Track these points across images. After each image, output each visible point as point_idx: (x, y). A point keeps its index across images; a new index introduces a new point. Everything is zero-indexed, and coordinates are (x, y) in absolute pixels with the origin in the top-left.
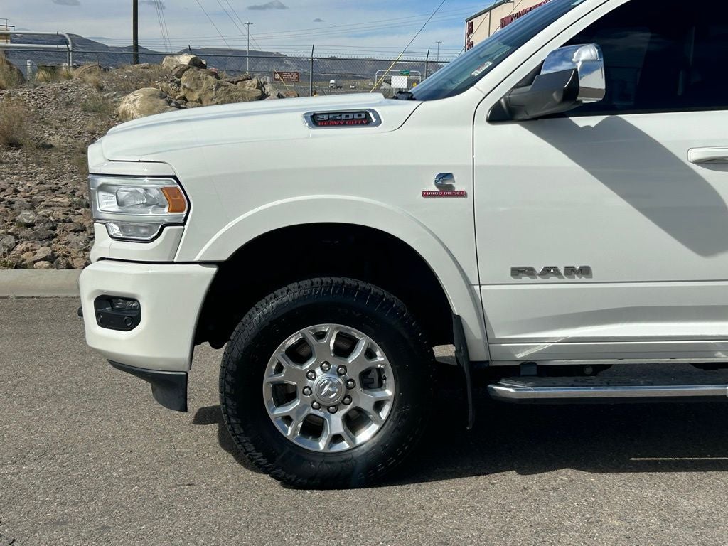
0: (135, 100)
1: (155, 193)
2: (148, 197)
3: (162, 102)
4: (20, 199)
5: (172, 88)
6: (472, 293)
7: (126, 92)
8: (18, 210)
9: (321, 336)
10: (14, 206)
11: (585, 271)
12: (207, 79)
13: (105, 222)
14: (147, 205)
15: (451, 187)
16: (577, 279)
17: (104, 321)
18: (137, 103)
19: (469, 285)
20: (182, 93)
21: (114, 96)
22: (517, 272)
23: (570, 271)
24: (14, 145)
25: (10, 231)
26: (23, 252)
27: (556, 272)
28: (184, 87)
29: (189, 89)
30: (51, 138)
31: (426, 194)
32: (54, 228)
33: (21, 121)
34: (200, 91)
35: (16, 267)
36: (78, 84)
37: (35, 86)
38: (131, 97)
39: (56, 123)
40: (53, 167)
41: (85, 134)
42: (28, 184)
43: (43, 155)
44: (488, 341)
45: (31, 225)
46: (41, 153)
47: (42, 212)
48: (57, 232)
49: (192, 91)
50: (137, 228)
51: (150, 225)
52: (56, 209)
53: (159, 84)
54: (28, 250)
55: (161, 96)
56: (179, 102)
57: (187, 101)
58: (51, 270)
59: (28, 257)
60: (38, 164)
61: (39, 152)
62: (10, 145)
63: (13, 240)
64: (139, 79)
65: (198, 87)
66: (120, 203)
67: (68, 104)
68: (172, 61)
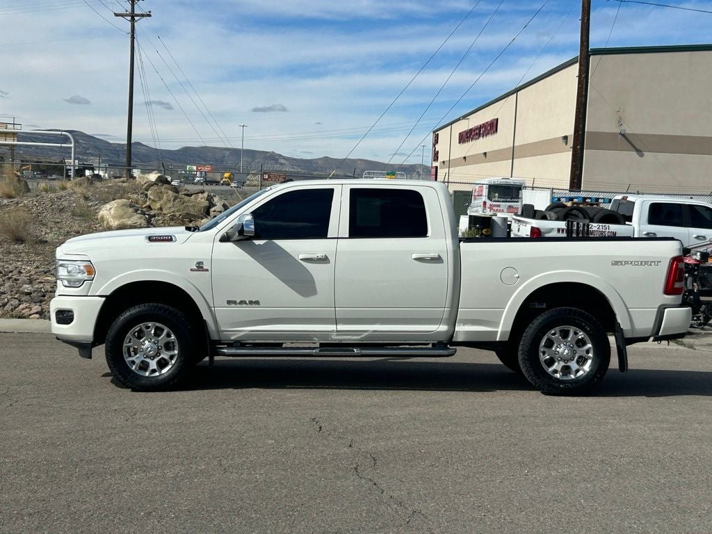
0: (111, 209)
1: (82, 268)
2: (80, 269)
3: (131, 210)
4: (23, 278)
5: (140, 198)
6: (211, 311)
7: (106, 202)
8: (21, 285)
9: (148, 327)
10: (18, 282)
11: (257, 303)
12: (167, 193)
13: (61, 280)
14: (79, 273)
15: (202, 267)
16: (254, 305)
17: (60, 321)
18: (112, 212)
19: (210, 307)
20: (148, 203)
21: (97, 205)
22: (229, 302)
23: (251, 302)
24: (19, 240)
25: (16, 297)
26: (23, 309)
27: (245, 303)
28: (150, 199)
29: (153, 200)
30: (47, 235)
31: (192, 270)
32: (44, 296)
33: (26, 223)
34: (162, 202)
35: (19, 318)
36: (70, 195)
37: (37, 196)
38: (108, 206)
39: (52, 225)
40: (46, 257)
41: (72, 233)
42: (29, 268)
43: (40, 248)
44: (218, 331)
45: (29, 294)
46: (39, 246)
47: (37, 286)
48: (46, 298)
49: (155, 201)
50: (75, 282)
51: (79, 281)
52: (46, 284)
53: (131, 196)
54: (26, 308)
55: (131, 206)
56: (144, 210)
57: (151, 209)
58: (40, 320)
59: (26, 312)
60: (36, 254)
61: (37, 246)
62: (17, 240)
63: (17, 302)
64: (117, 192)
65: (160, 199)
66: (69, 272)
67: (62, 210)
68: (144, 178)
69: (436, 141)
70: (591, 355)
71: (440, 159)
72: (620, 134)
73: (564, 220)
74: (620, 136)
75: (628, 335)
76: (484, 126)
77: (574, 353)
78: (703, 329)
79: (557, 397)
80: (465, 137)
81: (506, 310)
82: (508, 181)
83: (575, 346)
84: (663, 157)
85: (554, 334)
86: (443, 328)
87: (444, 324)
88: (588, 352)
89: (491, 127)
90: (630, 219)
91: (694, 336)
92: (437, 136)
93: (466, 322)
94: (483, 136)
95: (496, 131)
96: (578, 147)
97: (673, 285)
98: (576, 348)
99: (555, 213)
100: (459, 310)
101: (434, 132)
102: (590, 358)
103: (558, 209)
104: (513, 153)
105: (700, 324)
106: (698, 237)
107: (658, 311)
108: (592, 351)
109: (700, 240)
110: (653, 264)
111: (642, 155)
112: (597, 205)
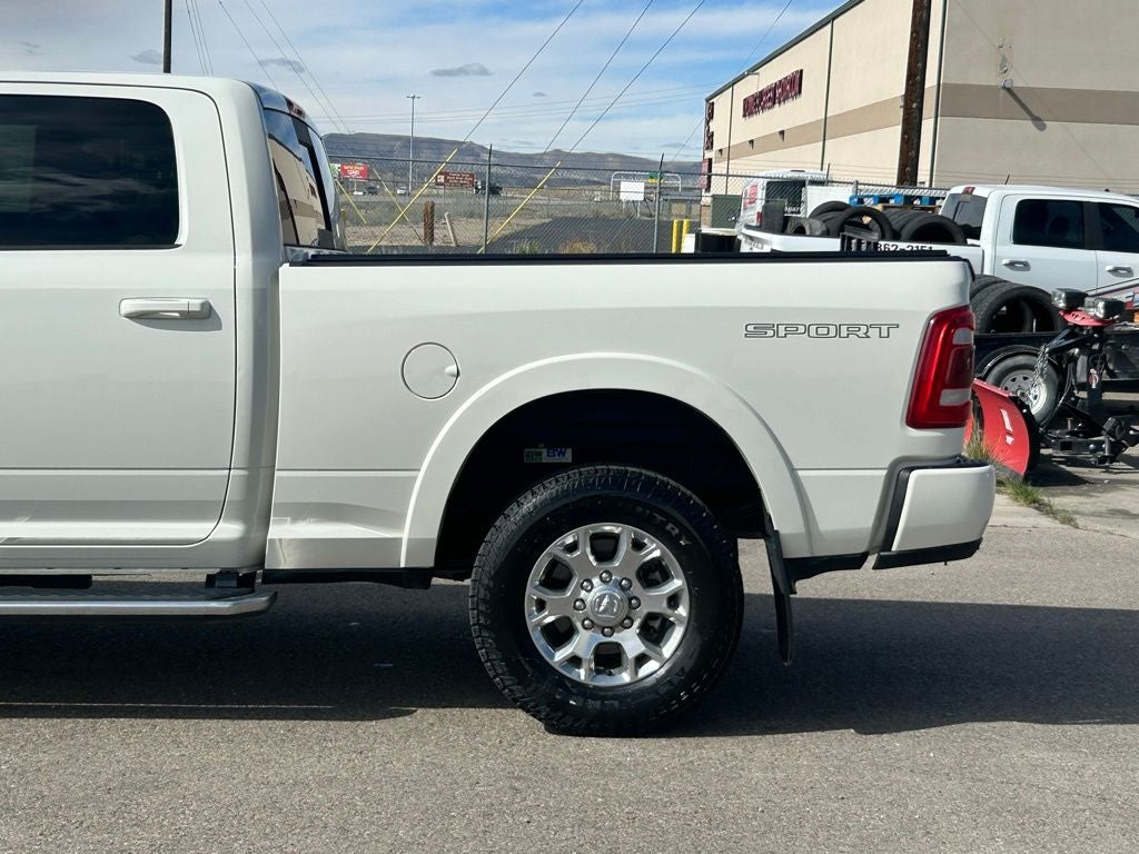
69: (711, 116)
70: (682, 611)
71: (716, 147)
72: (1004, 87)
73: (837, 236)
74: (1003, 92)
75: (796, 549)
76: (781, 84)
77: (632, 603)
78: (1108, 470)
79: (575, 740)
80: (753, 105)
81: (421, 475)
82: (801, 175)
83: (636, 583)
84: (1080, 130)
85: (572, 548)
86: (229, 530)
87: (230, 518)
88: (673, 600)
89: (792, 86)
90: (975, 233)
91: (1085, 488)
92: (711, 107)
93: (300, 512)
94: (779, 103)
95: (800, 92)
96: (914, 105)
97: (936, 396)
98: (637, 589)
99: (824, 221)
100: (277, 473)
101: (707, 101)
102: (679, 618)
103: (831, 215)
104: (825, 130)
105: (1103, 460)
106: (1115, 271)
107: (888, 478)
108: (685, 598)
109: (1122, 275)
110: (874, 332)
111: (1042, 127)
112: (933, 209)
